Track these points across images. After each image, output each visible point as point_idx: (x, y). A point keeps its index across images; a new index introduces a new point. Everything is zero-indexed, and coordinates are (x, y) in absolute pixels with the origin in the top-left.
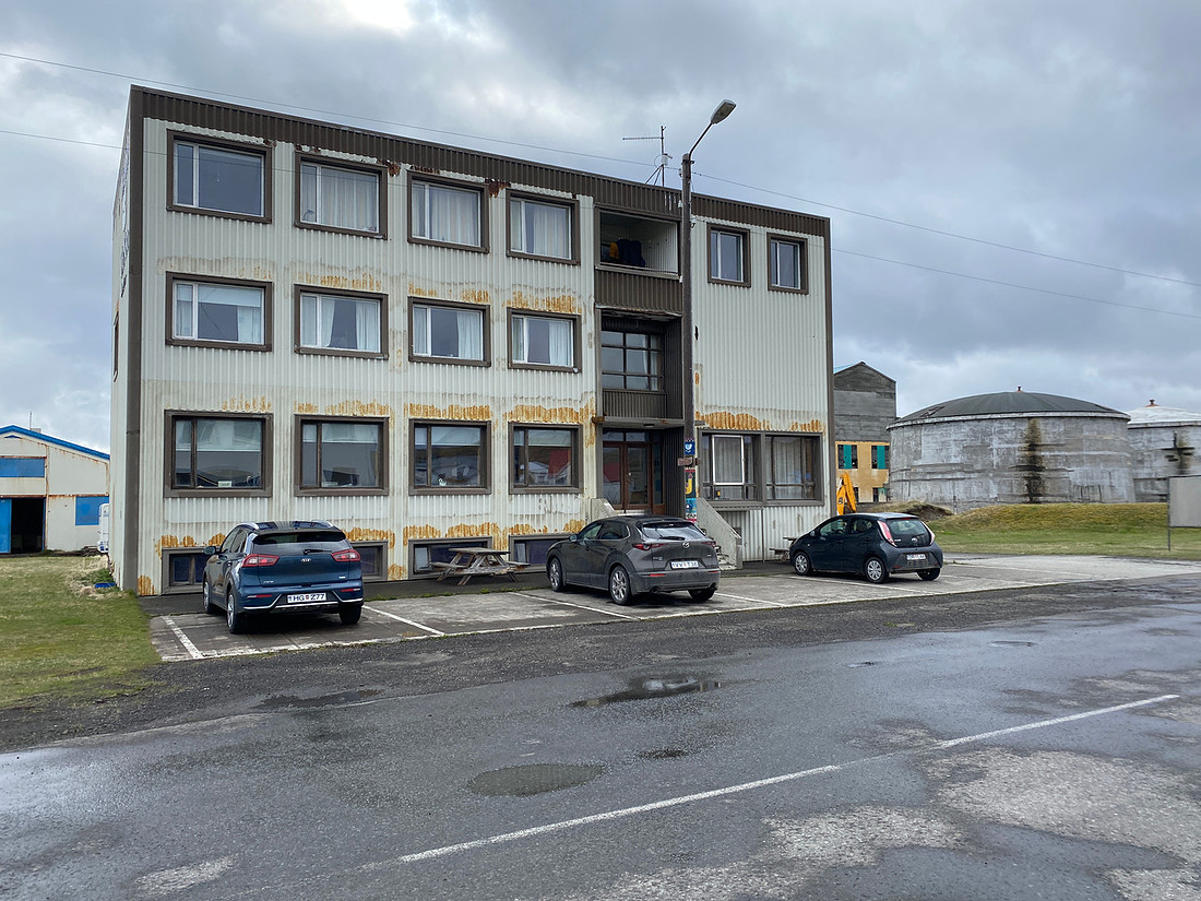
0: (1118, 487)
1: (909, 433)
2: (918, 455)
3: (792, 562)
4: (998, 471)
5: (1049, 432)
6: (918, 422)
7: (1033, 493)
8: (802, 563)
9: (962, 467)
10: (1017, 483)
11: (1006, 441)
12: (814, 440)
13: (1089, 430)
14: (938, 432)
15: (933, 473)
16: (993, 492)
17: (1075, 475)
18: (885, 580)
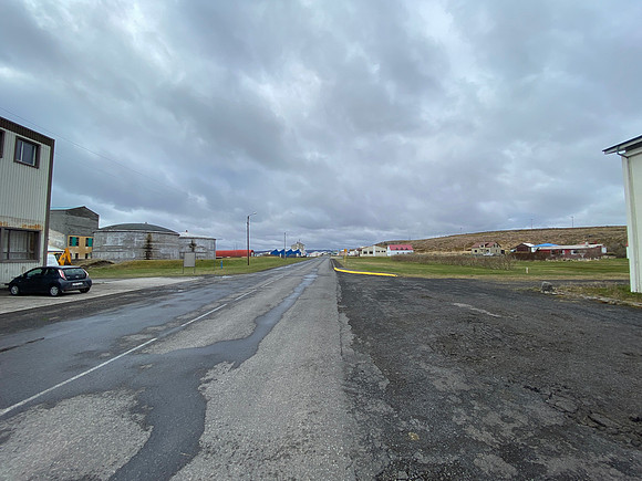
0: (175, 255)
1: (102, 234)
2: (105, 242)
3: (10, 289)
4: (136, 249)
5: (154, 237)
6: (106, 230)
7: (148, 257)
8: (15, 290)
9: (122, 247)
10: (143, 253)
11: (140, 239)
12: (37, 233)
13: (167, 237)
14: (114, 234)
15: (109, 249)
16: (134, 256)
17: (162, 251)
18: (60, 294)
